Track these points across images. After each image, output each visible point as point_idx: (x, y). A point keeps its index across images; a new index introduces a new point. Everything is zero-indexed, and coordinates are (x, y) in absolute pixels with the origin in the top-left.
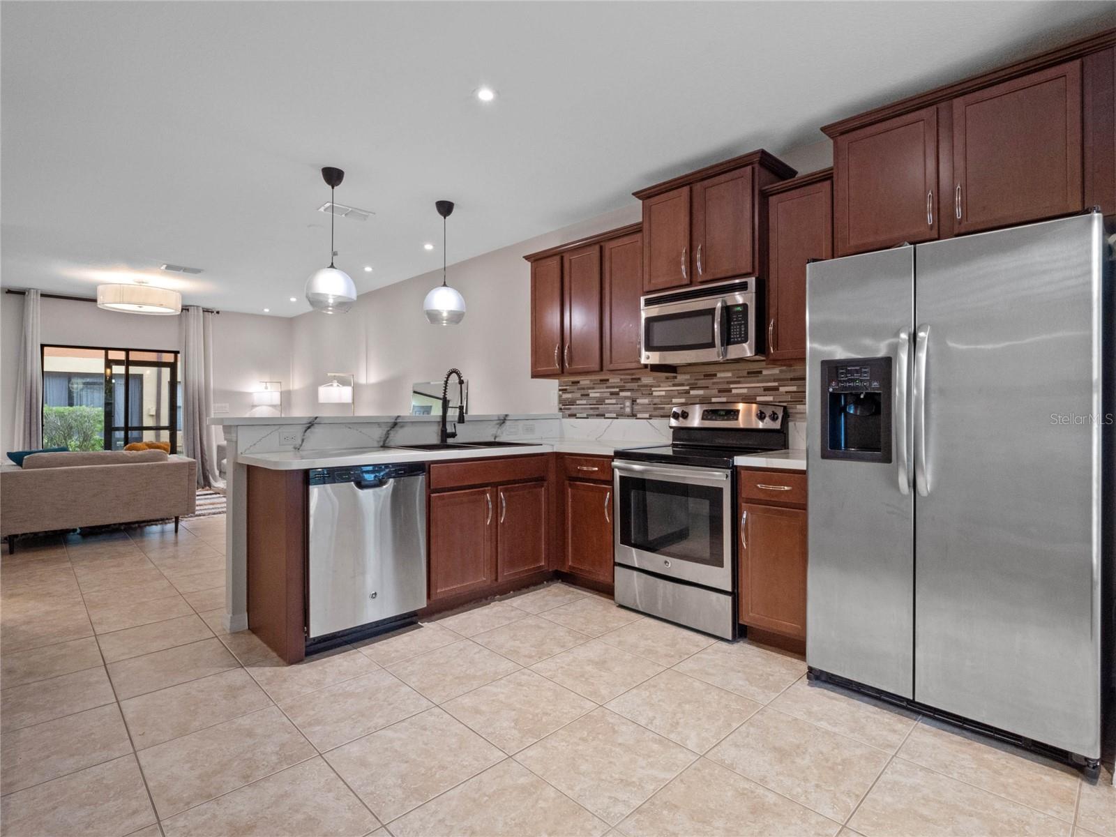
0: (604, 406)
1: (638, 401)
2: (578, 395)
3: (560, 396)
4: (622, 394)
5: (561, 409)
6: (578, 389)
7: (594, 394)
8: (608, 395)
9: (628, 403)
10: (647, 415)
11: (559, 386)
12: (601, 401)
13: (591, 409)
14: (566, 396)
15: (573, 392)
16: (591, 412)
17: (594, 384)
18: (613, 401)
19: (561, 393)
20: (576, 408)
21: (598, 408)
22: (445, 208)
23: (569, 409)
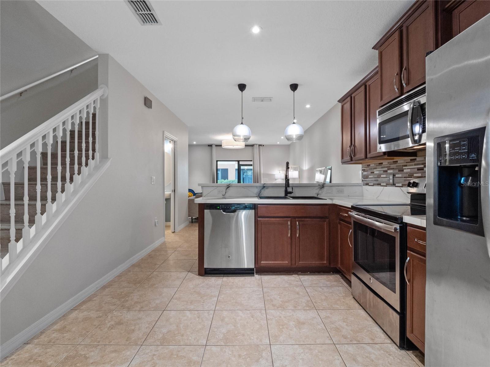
0: (380, 179)
1: (397, 176)
2: (369, 173)
3: (362, 173)
4: (389, 171)
5: (363, 180)
6: (369, 169)
7: (376, 172)
8: (382, 172)
9: (391, 177)
10: (400, 185)
11: (362, 168)
12: (379, 176)
13: (375, 180)
14: (365, 173)
15: (367, 171)
16: (375, 182)
17: (376, 166)
18: (384, 176)
19: (363, 171)
20: (368, 180)
21: (378, 180)
22: (294, 87)
23: (366, 180)
